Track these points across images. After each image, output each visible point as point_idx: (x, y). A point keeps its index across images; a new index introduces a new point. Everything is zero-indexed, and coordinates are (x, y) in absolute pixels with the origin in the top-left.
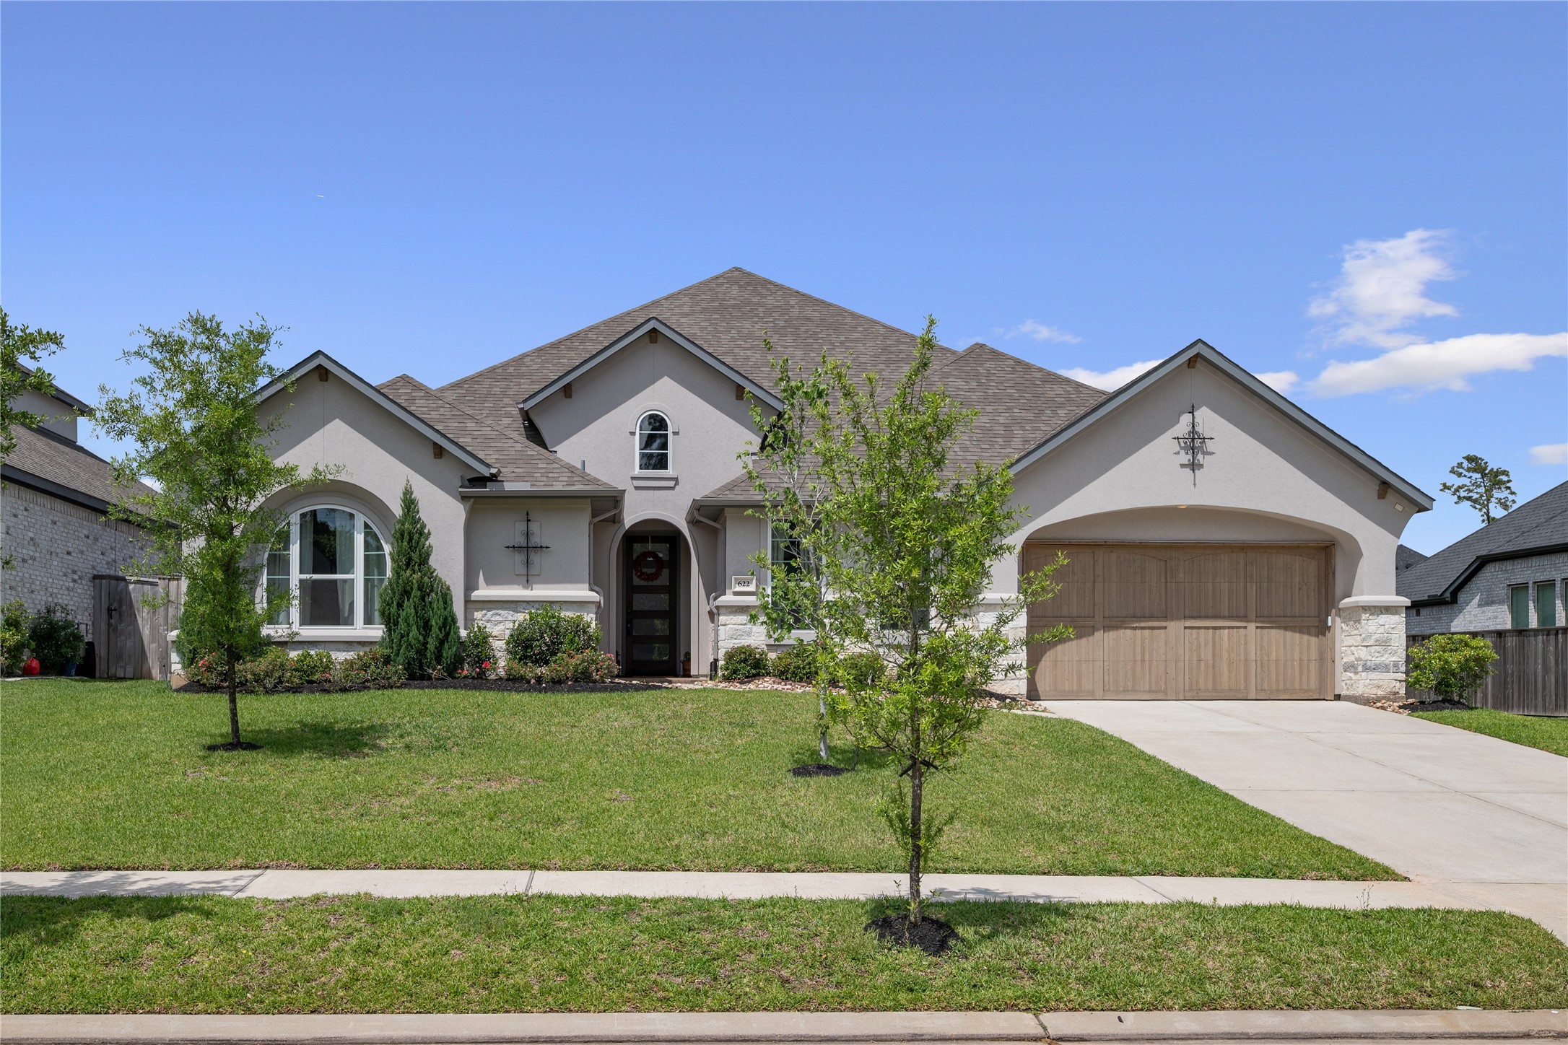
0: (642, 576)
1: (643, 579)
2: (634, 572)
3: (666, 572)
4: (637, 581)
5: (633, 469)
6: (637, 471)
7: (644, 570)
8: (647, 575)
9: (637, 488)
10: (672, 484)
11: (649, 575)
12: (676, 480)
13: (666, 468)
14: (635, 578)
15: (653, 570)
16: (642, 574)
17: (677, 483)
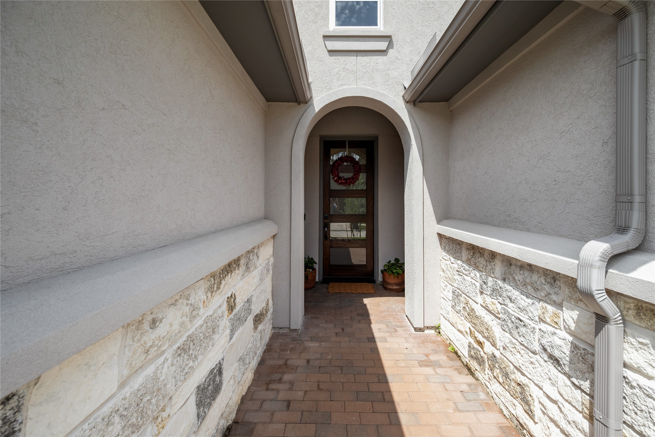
0: (339, 180)
1: (340, 184)
2: (331, 177)
3: (362, 178)
4: (334, 186)
5: (327, 25)
6: (332, 27)
7: (341, 175)
8: (344, 179)
9: (332, 52)
10: (382, 45)
11: (346, 180)
12: (388, 38)
13: (376, 24)
14: (332, 181)
15: (350, 175)
16: (340, 178)
17: (390, 45)
